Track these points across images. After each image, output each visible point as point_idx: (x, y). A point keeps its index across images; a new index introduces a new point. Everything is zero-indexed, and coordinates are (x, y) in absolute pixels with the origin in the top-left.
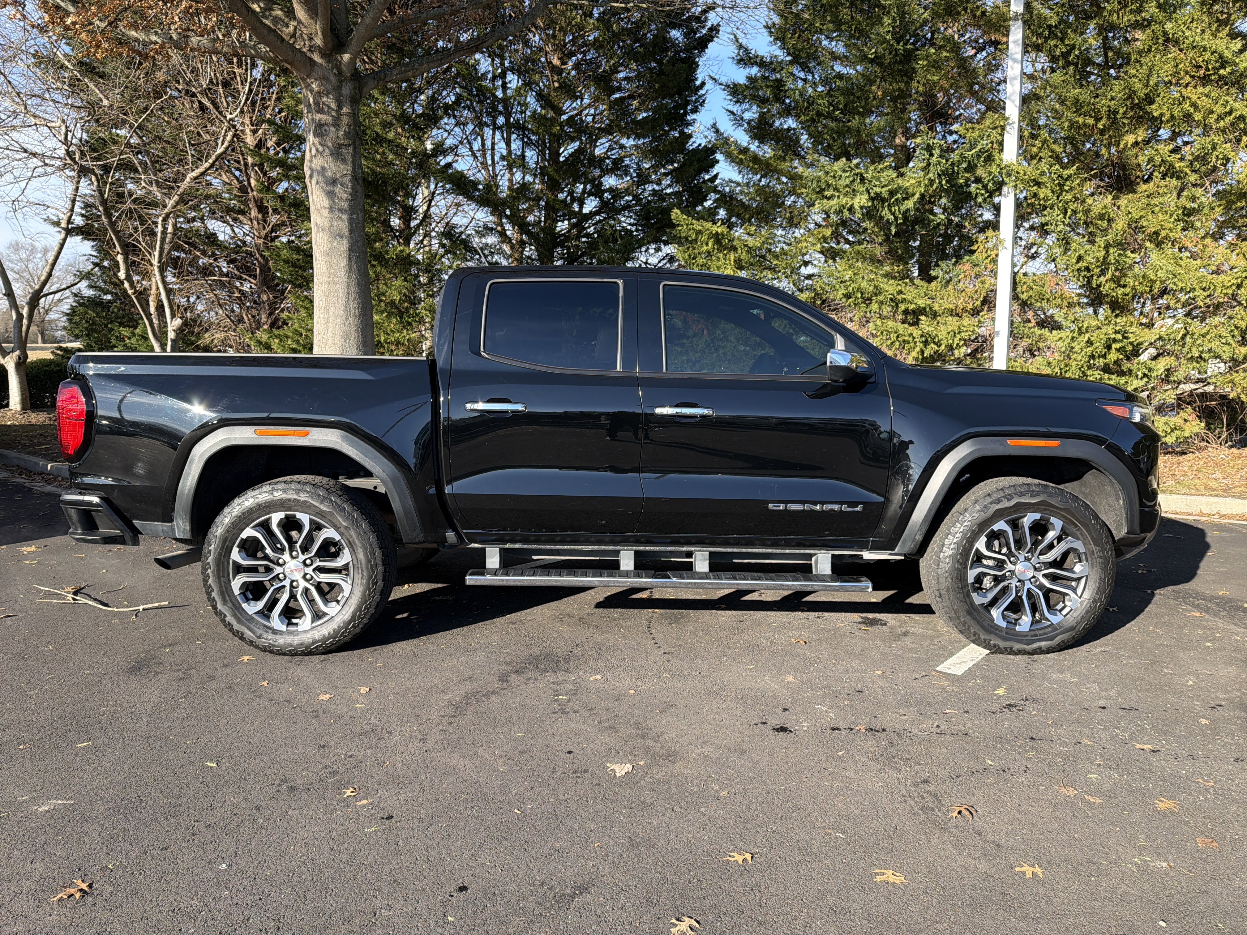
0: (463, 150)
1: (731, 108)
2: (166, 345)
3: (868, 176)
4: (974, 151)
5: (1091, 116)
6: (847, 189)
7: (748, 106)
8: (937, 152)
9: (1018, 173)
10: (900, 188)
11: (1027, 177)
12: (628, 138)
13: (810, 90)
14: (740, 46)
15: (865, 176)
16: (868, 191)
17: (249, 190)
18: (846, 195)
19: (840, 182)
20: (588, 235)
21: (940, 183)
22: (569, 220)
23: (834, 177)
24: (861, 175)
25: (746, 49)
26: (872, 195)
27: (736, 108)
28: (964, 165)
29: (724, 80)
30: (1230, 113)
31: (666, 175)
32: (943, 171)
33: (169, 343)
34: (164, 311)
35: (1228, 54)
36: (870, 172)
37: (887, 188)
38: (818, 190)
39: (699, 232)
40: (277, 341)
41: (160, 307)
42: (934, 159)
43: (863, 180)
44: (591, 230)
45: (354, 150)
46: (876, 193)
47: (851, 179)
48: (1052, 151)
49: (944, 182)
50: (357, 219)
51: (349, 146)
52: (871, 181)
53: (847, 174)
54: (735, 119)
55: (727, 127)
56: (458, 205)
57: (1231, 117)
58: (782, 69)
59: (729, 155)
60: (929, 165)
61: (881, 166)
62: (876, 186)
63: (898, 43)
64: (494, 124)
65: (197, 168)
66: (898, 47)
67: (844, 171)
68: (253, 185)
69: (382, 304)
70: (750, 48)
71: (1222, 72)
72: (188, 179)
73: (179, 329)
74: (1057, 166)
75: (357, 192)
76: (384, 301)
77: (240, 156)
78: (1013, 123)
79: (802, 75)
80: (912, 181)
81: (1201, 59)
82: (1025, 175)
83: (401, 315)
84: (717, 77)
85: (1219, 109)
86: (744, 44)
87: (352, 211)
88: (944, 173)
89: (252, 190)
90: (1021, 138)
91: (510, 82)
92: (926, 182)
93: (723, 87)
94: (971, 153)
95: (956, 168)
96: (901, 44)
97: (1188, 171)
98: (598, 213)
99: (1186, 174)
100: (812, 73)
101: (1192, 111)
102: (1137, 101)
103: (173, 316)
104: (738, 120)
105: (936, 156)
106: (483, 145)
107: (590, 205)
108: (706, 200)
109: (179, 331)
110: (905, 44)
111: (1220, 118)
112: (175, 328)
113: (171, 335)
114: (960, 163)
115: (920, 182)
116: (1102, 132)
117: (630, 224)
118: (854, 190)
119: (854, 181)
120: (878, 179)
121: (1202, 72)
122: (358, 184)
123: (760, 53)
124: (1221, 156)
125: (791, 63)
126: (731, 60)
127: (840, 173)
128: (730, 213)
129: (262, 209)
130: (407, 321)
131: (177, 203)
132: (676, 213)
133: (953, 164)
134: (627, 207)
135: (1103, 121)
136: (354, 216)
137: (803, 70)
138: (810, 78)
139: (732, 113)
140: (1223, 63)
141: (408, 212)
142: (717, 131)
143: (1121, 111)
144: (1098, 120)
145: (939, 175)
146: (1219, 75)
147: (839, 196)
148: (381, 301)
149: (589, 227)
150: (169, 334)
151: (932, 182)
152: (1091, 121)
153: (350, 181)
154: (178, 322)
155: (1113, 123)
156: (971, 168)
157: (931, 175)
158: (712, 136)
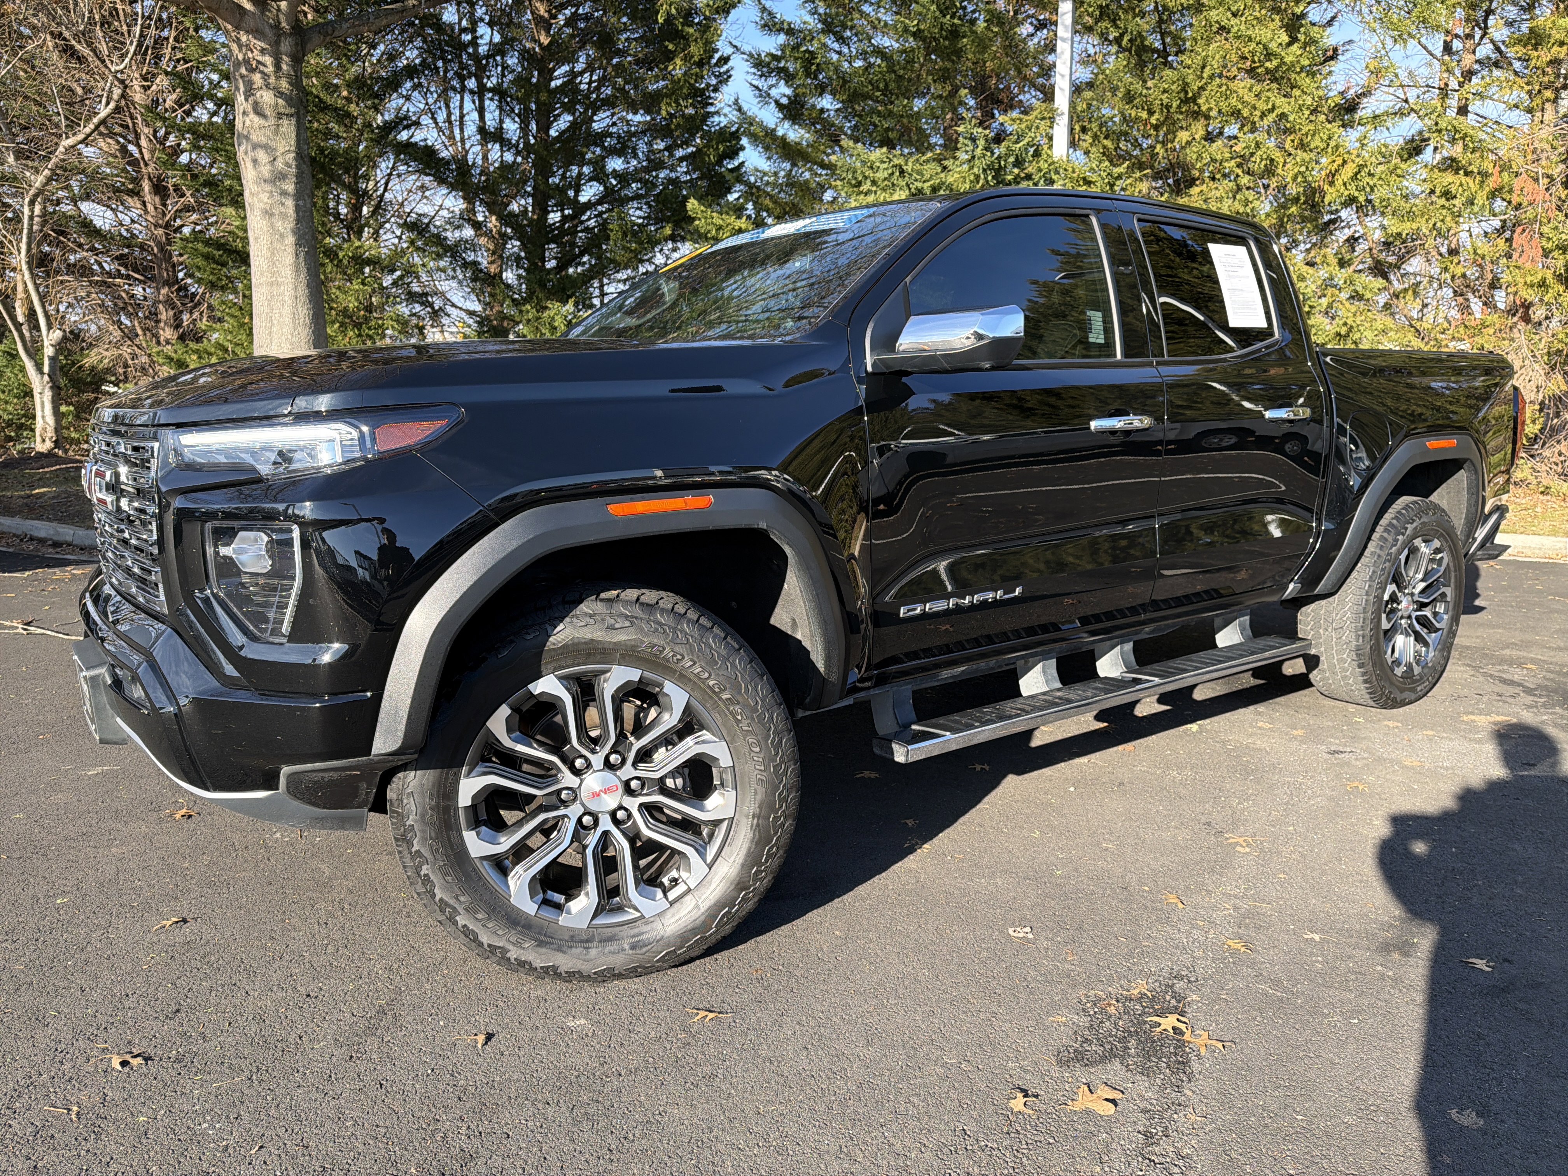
0: (426, 120)
1: (755, 83)
2: (42, 364)
3: (908, 168)
4: (1021, 144)
5: (1143, 109)
6: (886, 182)
7: (774, 82)
8: (981, 143)
9: (1066, 170)
10: (943, 183)
11: (1075, 175)
12: (635, 113)
13: (846, 65)
14: (764, 9)
15: (905, 168)
16: (908, 185)
17: (142, 165)
18: (884, 190)
19: (877, 175)
20: (587, 230)
21: (986, 178)
22: (562, 210)
23: (872, 168)
24: (900, 166)
25: (770, 13)
26: (913, 190)
27: (760, 83)
28: (1012, 159)
29: (747, 48)
30: (1273, 109)
31: (681, 159)
32: (988, 166)
33: (46, 362)
34: (37, 320)
35: (1273, 46)
36: (910, 164)
37: (929, 184)
38: (854, 182)
39: (719, 228)
40: (194, 357)
41: (31, 314)
42: (978, 152)
43: (902, 172)
44: (592, 223)
45: (298, 121)
46: (916, 189)
47: (890, 171)
48: (1104, 147)
49: (990, 178)
50: (305, 206)
51: (292, 115)
52: (911, 175)
53: (885, 165)
54: (761, 96)
55: (752, 105)
56: (423, 188)
57: (1274, 114)
58: (813, 38)
59: (755, 138)
60: (973, 157)
61: (924, 158)
62: (916, 180)
63: (944, 16)
64: (463, 88)
65: (74, 134)
66: (945, 21)
67: (883, 162)
68: (146, 158)
69: (333, 312)
70: (775, 11)
71: (1268, 64)
72: (61, 149)
73: (59, 344)
74: (1107, 163)
75: (303, 173)
76: (335, 309)
77: (129, 120)
78: (1063, 114)
79: (836, 46)
80: (957, 176)
81: (1247, 50)
82: (1074, 172)
83: (358, 325)
84: (739, 45)
85: (1262, 106)
86: (767, 6)
87: (298, 196)
88: (990, 167)
89: (146, 165)
90: (1071, 130)
91: (482, 36)
92: (972, 177)
93: (745, 57)
94: (1018, 146)
95: (1003, 163)
96: (948, 17)
97: (1240, 173)
98: (600, 202)
99: (1238, 176)
100: (848, 45)
101: (1240, 106)
102: (1190, 95)
103: (50, 327)
104: (764, 96)
105: (980, 147)
106: (449, 114)
107: (589, 192)
108: (730, 193)
109: (61, 347)
110: (953, 17)
111: (1263, 115)
112: (53, 342)
113: (49, 351)
114: (1007, 156)
115: (964, 178)
116: (1156, 128)
117: (639, 217)
118: (893, 185)
119: (893, 173)
120: (920, 173)
121: (1248, 64)
122: (304, 162)
123: (788, 19)
124: (1264, 156)
125: (823, 31)
126: (754, 25)
127: (878, 164)
128: (758, 208)
129: (159, 189)
130: (367, 335)
131: (49, 180)
132: (692, 204)
133: (999, 158)
134: (637, 197)
135: (1156, 116)
136: (301, 203)
137: (837, 41)
138: (845, 50)
139: (757, 88)
140: (1269, 55)
141: (359, 197)
142: (740, 109)
143: (1175, 105)
144: (1151, 113)
145: (984, 170)
146: (1266, 68)
147: (876, 192)
148: (331, 308)
149: (589, 219)
150: (46, 350)
151: (977, 177)
152: (1144, 115)
153: (295, 159)
154: (57, 335)
155: (1167, 118)
156: (1018, 163)
157: (976, 170)
158: (734, 116)
